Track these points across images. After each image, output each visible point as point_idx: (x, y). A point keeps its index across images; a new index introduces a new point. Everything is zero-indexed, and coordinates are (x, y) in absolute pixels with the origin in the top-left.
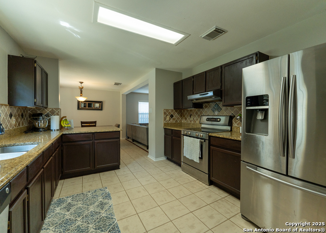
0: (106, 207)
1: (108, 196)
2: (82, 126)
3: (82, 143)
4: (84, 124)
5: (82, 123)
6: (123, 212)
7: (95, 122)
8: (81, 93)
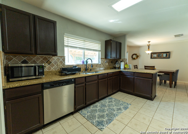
0: (119, 111)
1: (126, 108)
2: (145, 69)
3: (129, 77)
4: (146, 67)
5: (145, 67)
6: (123, 119)
7: (154, 67)
8: (149, 48)
